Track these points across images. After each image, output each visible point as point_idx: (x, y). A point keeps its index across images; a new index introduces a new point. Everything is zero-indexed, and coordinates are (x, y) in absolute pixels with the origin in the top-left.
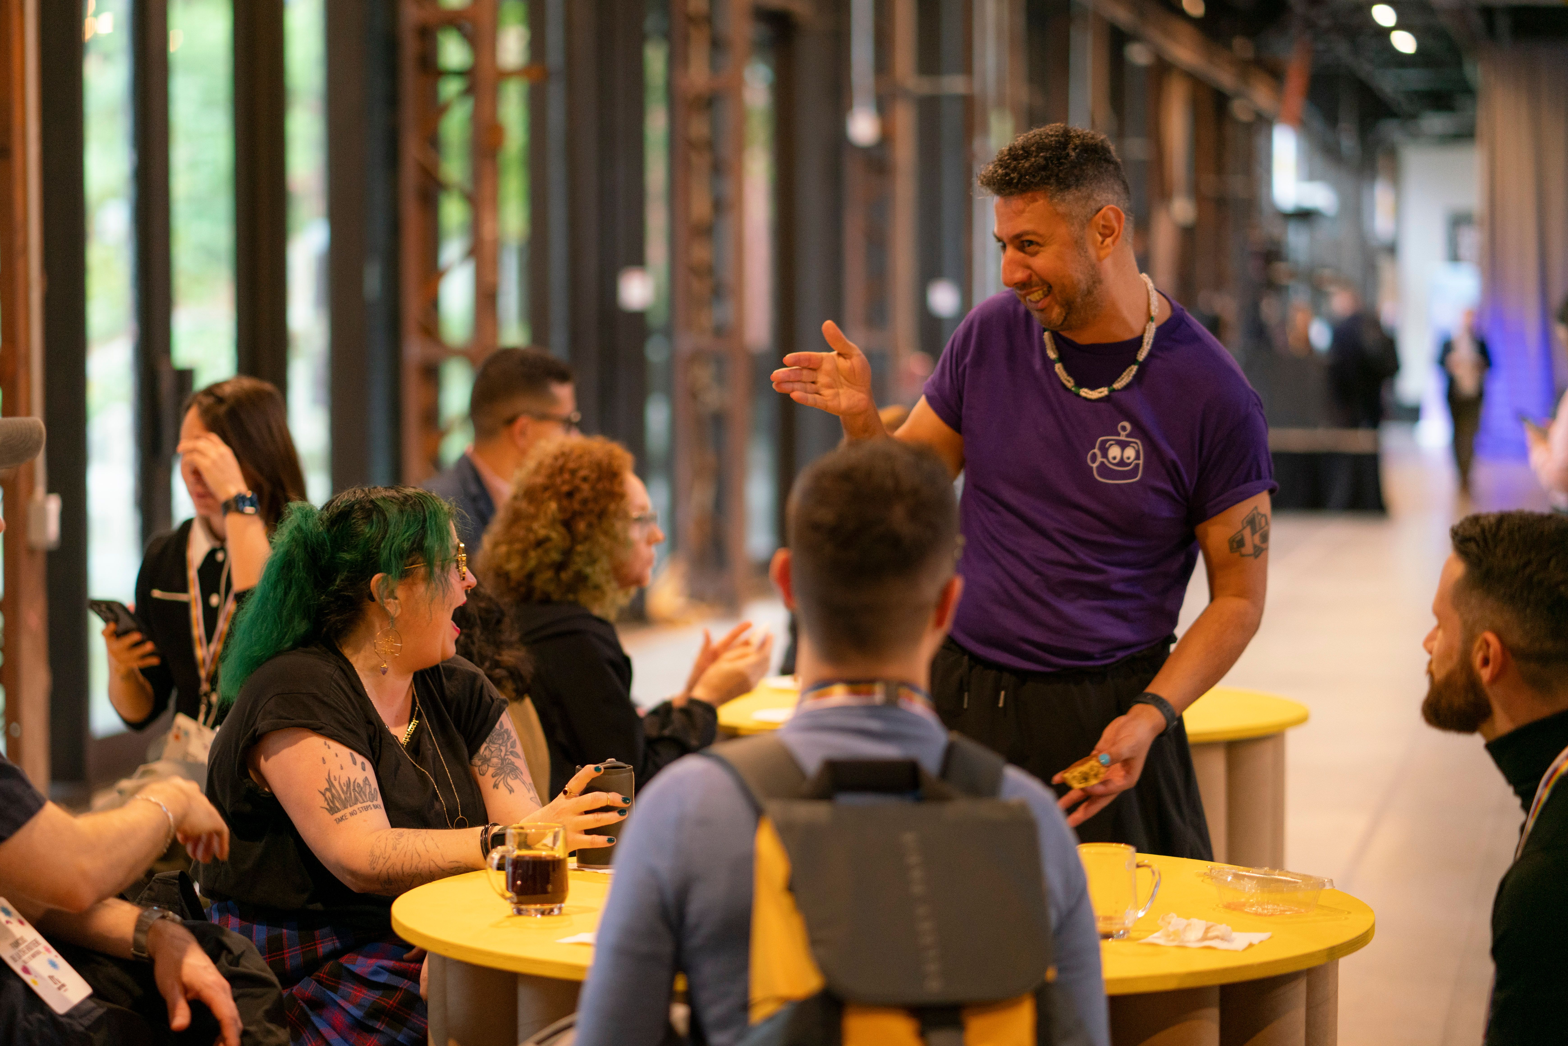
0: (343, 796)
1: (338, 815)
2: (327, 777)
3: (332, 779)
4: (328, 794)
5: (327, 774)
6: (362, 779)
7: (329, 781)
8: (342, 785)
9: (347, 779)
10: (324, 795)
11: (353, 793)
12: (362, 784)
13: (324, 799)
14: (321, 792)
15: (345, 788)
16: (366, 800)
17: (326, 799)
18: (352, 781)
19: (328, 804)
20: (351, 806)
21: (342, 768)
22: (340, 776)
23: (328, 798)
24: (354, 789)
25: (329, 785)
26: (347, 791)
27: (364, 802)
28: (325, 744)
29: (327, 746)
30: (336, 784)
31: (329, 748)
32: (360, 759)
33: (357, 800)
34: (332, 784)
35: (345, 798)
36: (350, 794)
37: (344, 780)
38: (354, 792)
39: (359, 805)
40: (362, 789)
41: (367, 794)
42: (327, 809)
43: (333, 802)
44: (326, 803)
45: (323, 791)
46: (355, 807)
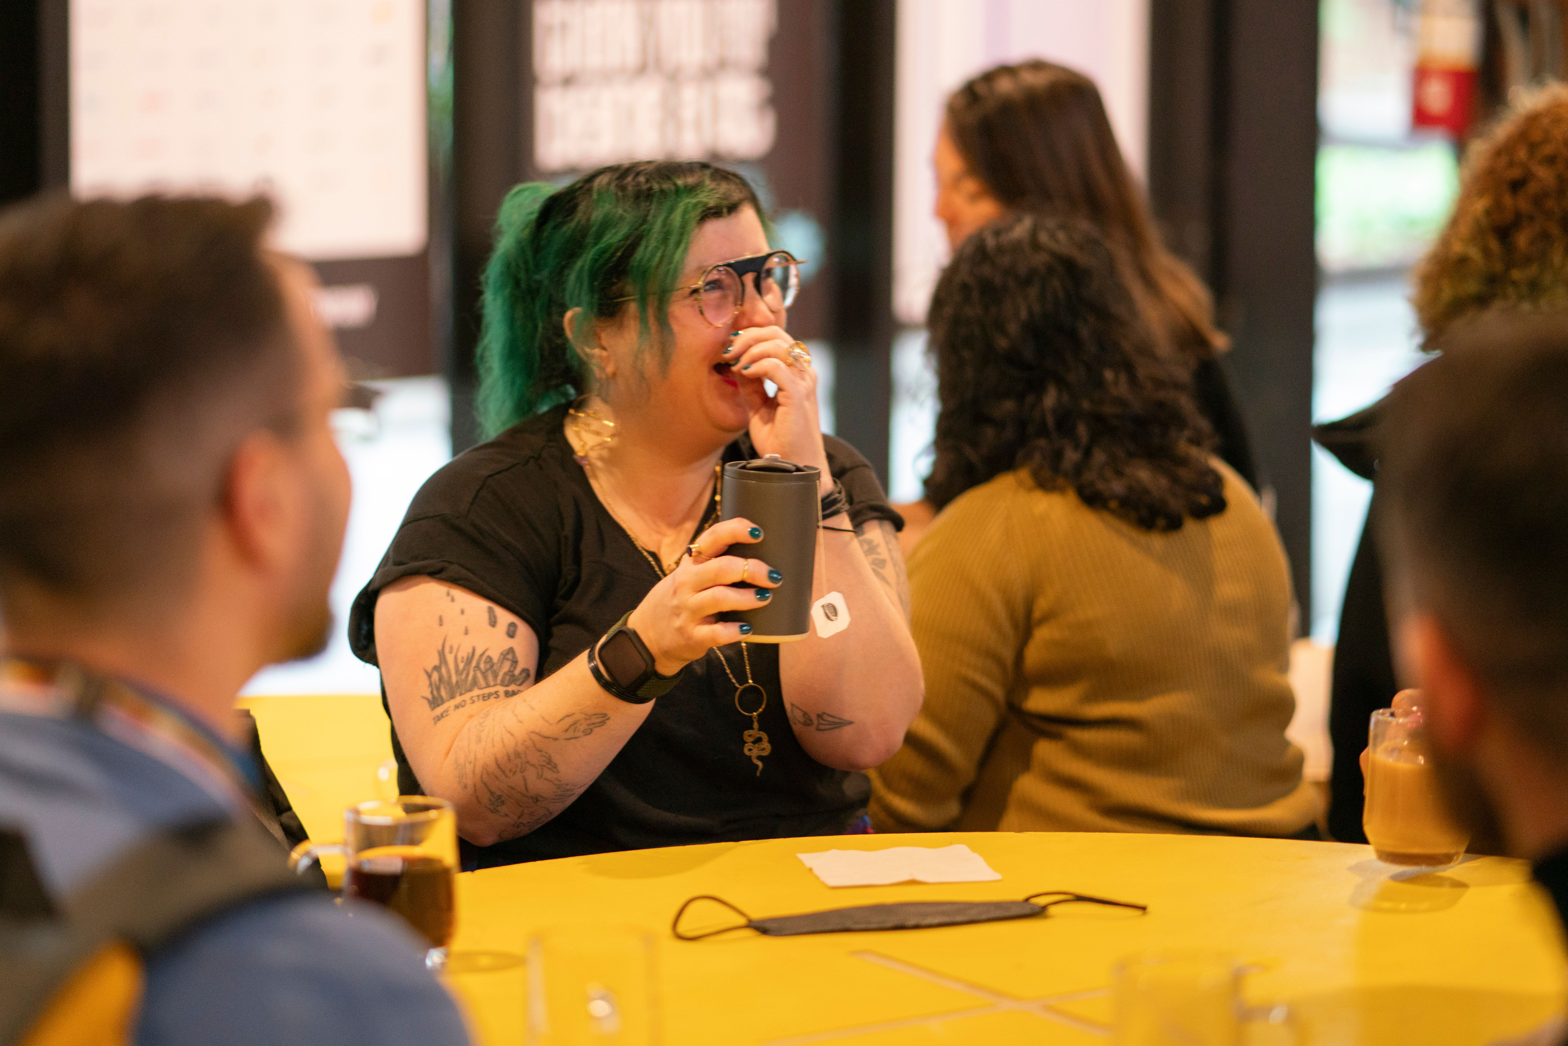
0: (454, 679)
1: (439, 710)
2: (440, 648)
3: (447, 650)
4: (435, 676)
5: (441, 643)
6: (501, 651)
7: (442, 655)
8: (459, 660)
9: (470, 650)
10: (429, 676)
11: (471, 673)
12: (495, 660)
13: (427, 682)
14: (427, 672)
15: (461, 666)
16: (492, 683)
17: (431, 684)
18: (478, 653)
19: (432, 692)
20: (461, 694)
21: (466, 632)
22: (459, 646)
23: (433, 682)
24: (477, 667)
25: (440, 660)
26: (464, 669)
27: (488, 686)
28: (448, 594)
29: (449, 598)
30: (450, 658)
31: (453, 600)
32: (505, 617)
33: (475, 683)
34: (445, 658)
35: (457, 682)
36: (468, 674)
37: (463, 653)
38: (475, 671)
39: (476, 692)
40: (492, 666)
41: (501, 674)
42: (428, 700)
43: (438, 689)
44: (429, 690)
45: (429, 670)
46: (467, 696)
